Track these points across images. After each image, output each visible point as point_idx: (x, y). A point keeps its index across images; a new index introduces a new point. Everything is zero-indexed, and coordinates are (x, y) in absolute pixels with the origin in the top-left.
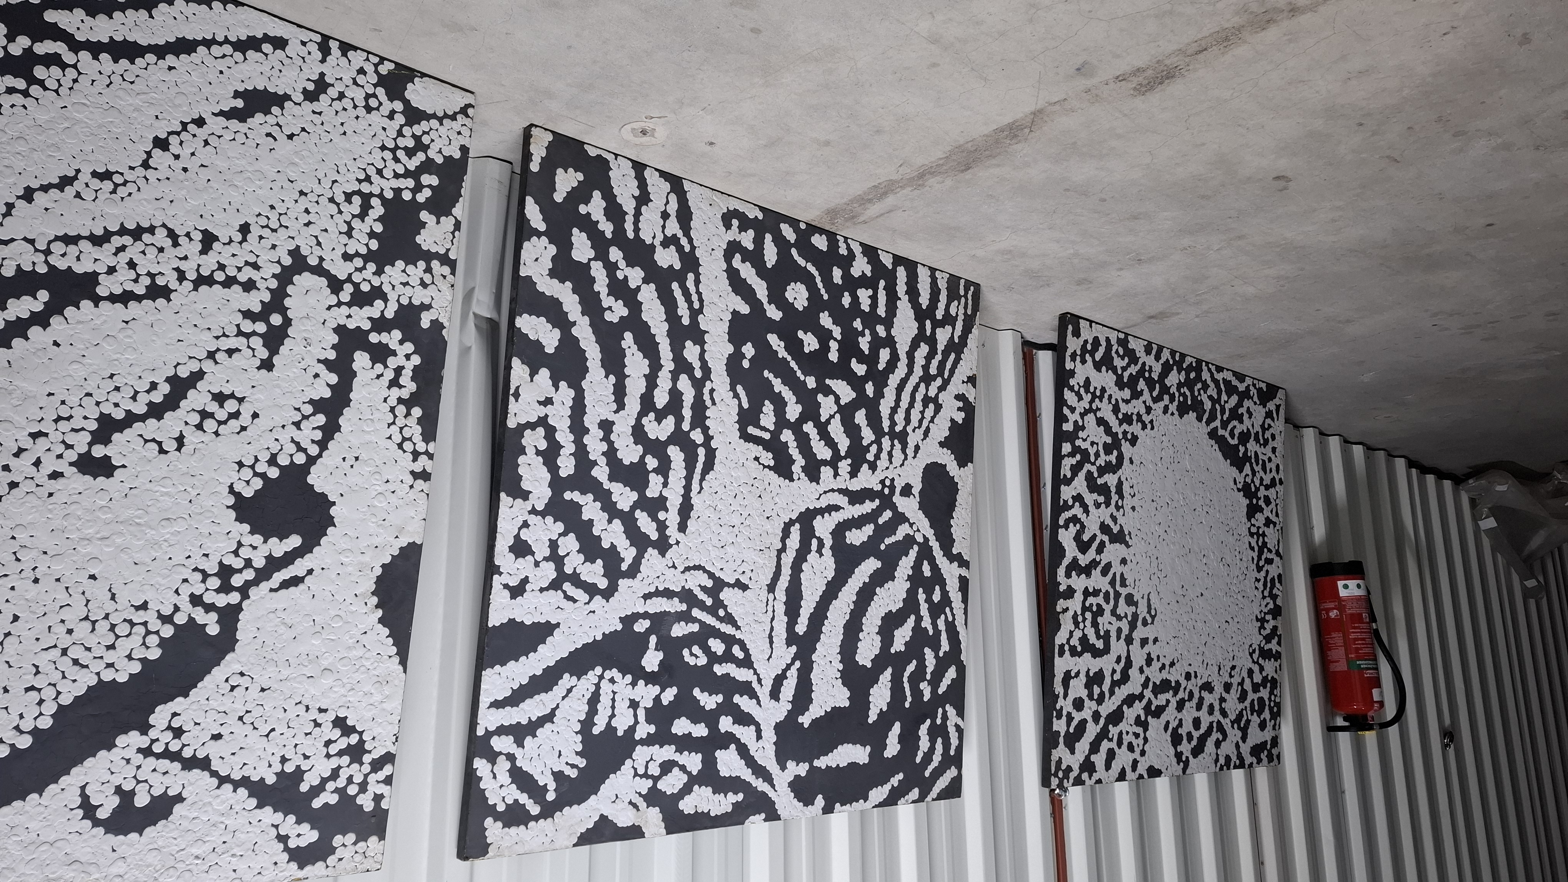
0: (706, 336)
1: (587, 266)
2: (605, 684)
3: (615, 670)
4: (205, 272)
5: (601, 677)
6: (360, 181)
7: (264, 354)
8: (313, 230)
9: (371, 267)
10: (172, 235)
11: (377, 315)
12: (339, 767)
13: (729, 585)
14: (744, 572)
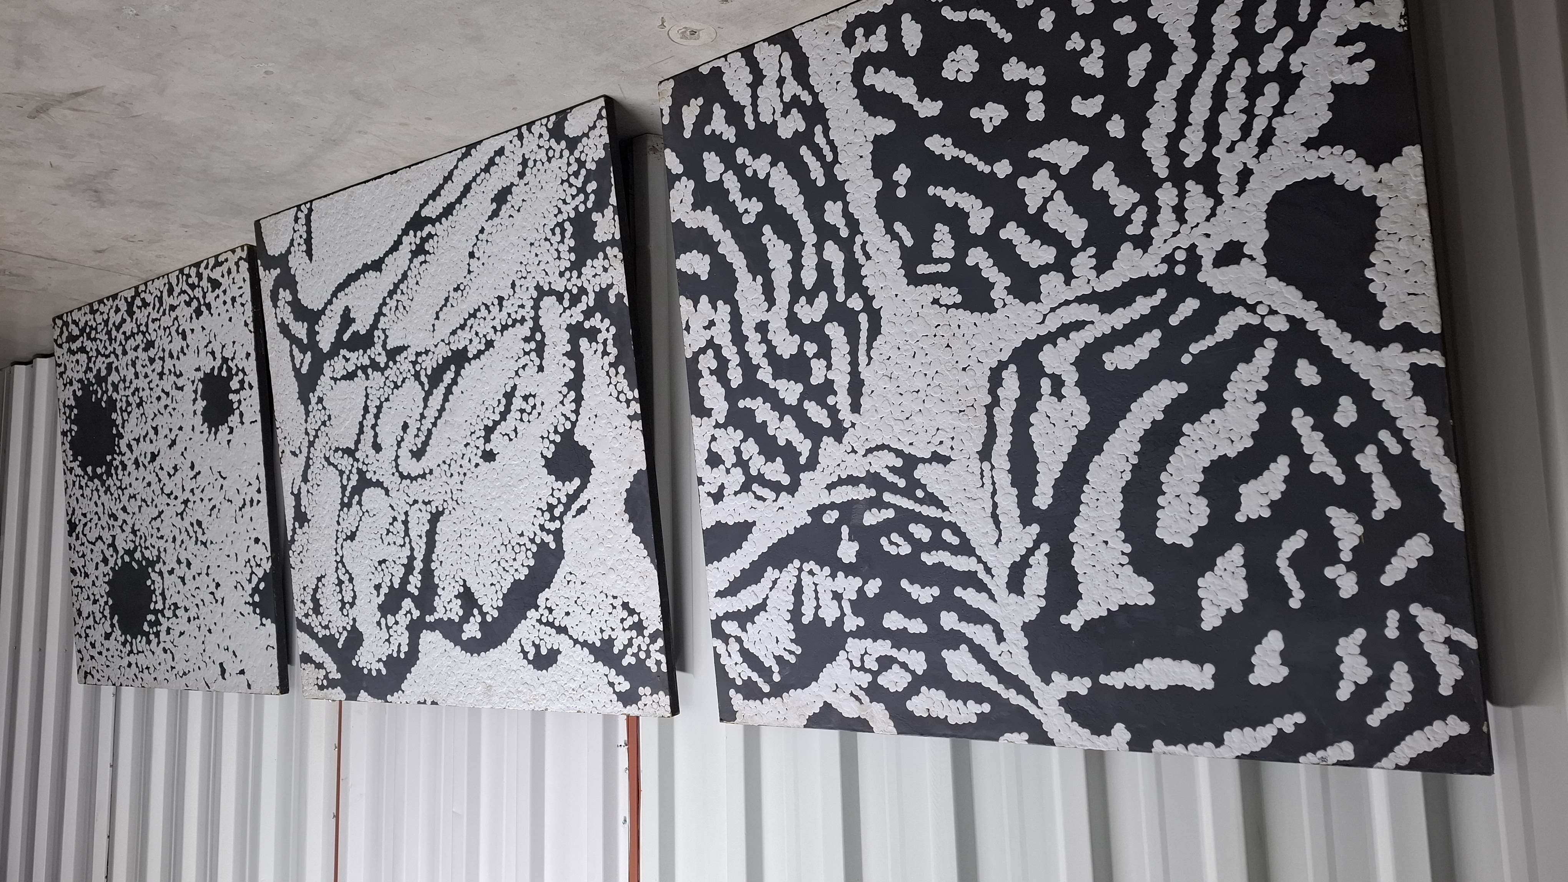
0: (847, 187)
1: (721, 181)
2: (805, 576)
3: (812, 562)
4: (504, 323)
5: (800, 570)
6: (556, 216)
7: (537, 362)
8: (543, 266)
9: (575, 274)
10: (487, 307)
11: (585, 308)
12: (632, 638)
13: (923, 461)
14: (941, 442)
